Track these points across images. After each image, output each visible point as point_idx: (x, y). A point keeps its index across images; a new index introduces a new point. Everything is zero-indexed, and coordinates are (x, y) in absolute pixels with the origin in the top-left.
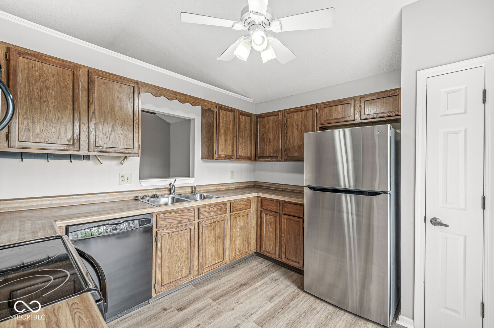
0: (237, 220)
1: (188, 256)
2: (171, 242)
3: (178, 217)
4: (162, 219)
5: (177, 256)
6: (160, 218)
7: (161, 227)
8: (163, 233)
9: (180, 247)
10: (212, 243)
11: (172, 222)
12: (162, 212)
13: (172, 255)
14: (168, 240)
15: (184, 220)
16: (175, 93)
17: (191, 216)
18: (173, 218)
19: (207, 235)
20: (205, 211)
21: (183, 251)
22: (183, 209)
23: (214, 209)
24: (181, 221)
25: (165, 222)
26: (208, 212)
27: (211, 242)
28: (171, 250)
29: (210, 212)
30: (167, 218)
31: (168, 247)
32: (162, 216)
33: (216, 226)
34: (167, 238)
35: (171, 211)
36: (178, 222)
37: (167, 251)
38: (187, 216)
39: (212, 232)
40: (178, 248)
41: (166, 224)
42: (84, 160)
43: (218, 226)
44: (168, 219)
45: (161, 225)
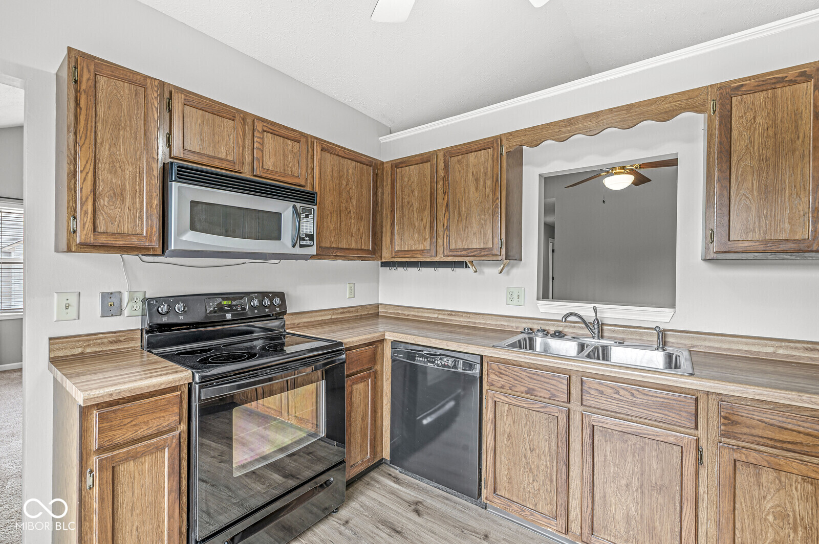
0: (758, 475)
1: (552, 476)
2: (514, 422)
3: (526, 378)
4: (494, 370)
5: (526, 457)
6: (492, 369)
7: (493, 385)
8: (497, 398)
9: (533, 444)
10: (627, 486)
11: (514, 384)
12: (498, 359)
13: (515, 448)
14: (507, 415)
15: (540, 392)
16: (570, 122)
17: (557, 388)
18: (515, 377)
19: (609, 457)
20: (602, 392)
21: (539, 456)
22: (540, 367)
23: (632, 395)
24: (534, 390)
25: (500, 379)
26: (614, 399)
27: (624, 482)
28: (513, 439)
29: (619, 400)
30: (504, 372)
31: (507, 431)
32: (494, 366)
33: (643, 449)
34: (506, 412)
35: (515, 363)
36: (526, 389)
37: (506, 436)
38: (546, 385)
39: (630, 459)
40: (527, 443)
41: (503, 383)
42: (466, 267)
43: (654, 453)
44: (505, 375)
45: (494, 383)
